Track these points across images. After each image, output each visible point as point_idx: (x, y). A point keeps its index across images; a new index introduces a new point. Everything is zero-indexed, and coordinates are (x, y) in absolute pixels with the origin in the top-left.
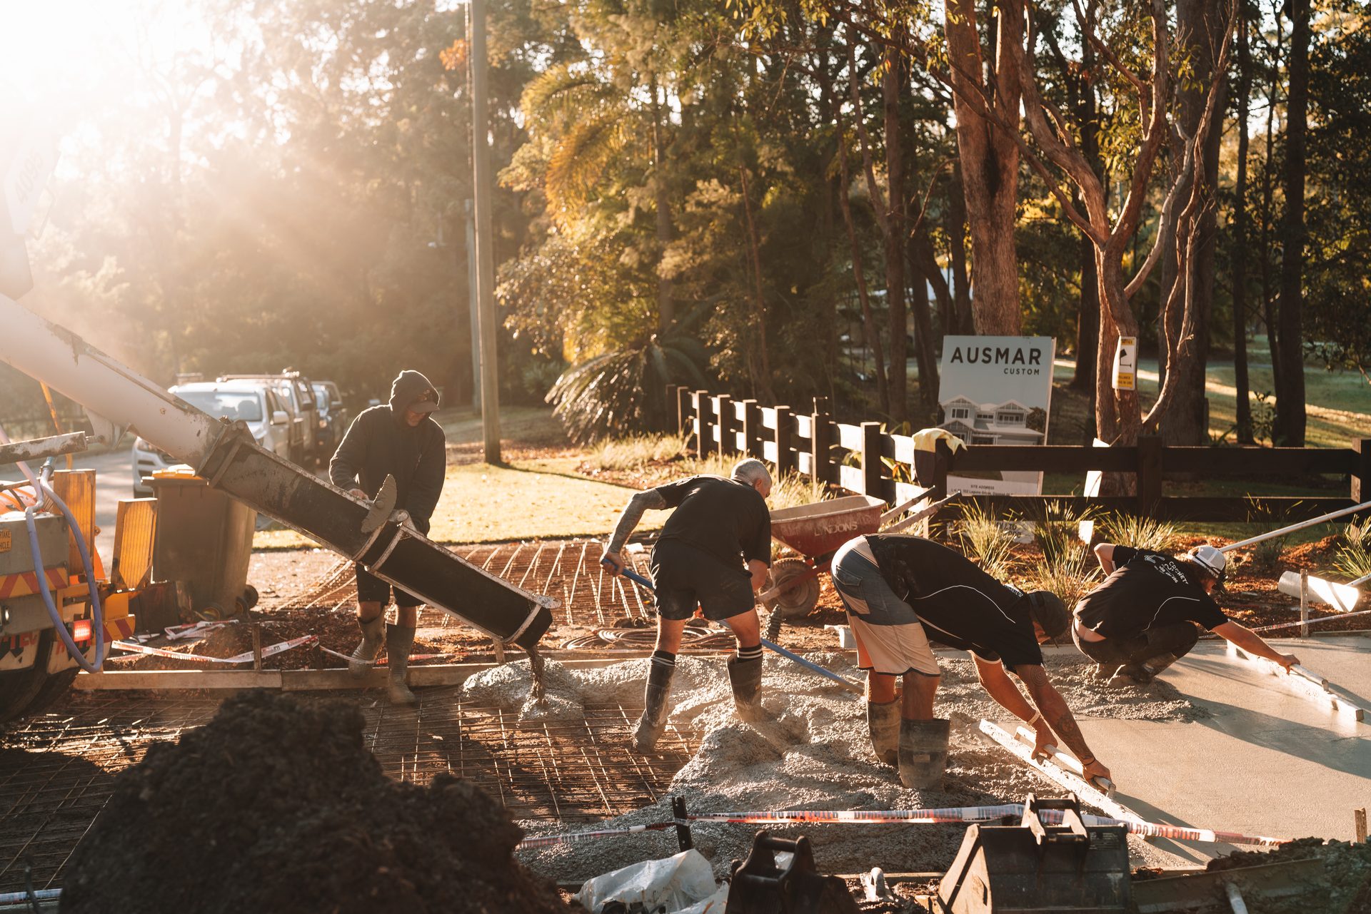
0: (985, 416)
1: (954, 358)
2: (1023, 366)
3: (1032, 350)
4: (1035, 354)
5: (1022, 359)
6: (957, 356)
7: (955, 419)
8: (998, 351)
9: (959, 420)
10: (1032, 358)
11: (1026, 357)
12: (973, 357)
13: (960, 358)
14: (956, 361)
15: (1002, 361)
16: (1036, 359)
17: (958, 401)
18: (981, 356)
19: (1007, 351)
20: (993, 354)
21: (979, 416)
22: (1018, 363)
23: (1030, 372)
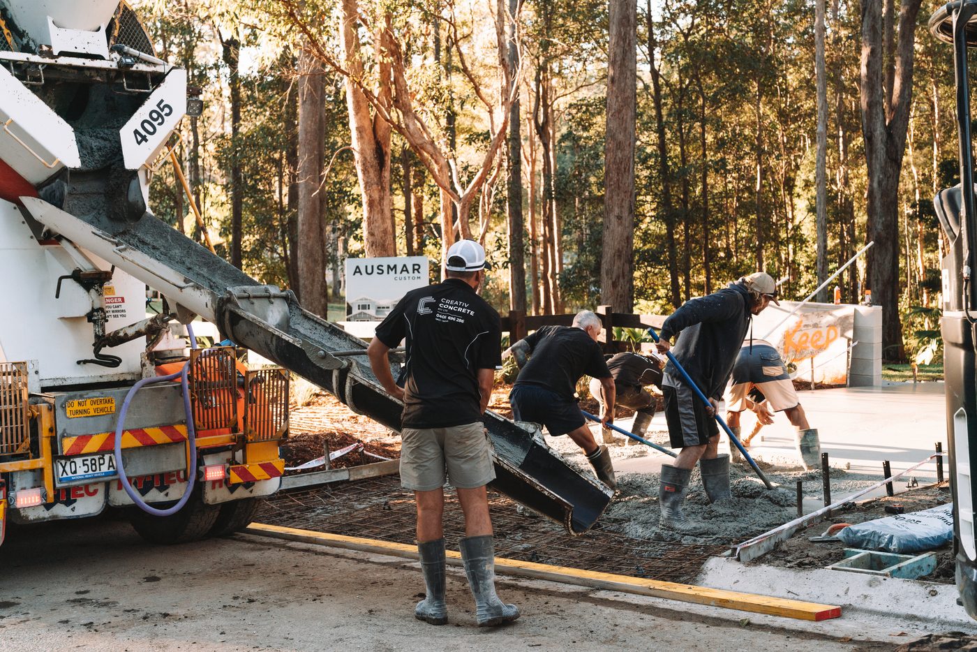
0: (383, 308)
1: (356, 272)
2: (408, 275)
3: (414, 265)
4: (416, 267)
5: (407, 270)
6: (357, 270)
7: (361, 311)
8: (389, 266)
9: (364, 311)
10: (414, 270)
11: (410, 269)
12: (369, 271)
13: (360, 272)
14: (358, 274)
15: (392, 273)
16: (418, 270)
17: (362, 300)
18: (376, 270)
19: (395, 266)
20: (385, 269)
21: (379, 308)
22: (405, 273)
23: (413, 278)
